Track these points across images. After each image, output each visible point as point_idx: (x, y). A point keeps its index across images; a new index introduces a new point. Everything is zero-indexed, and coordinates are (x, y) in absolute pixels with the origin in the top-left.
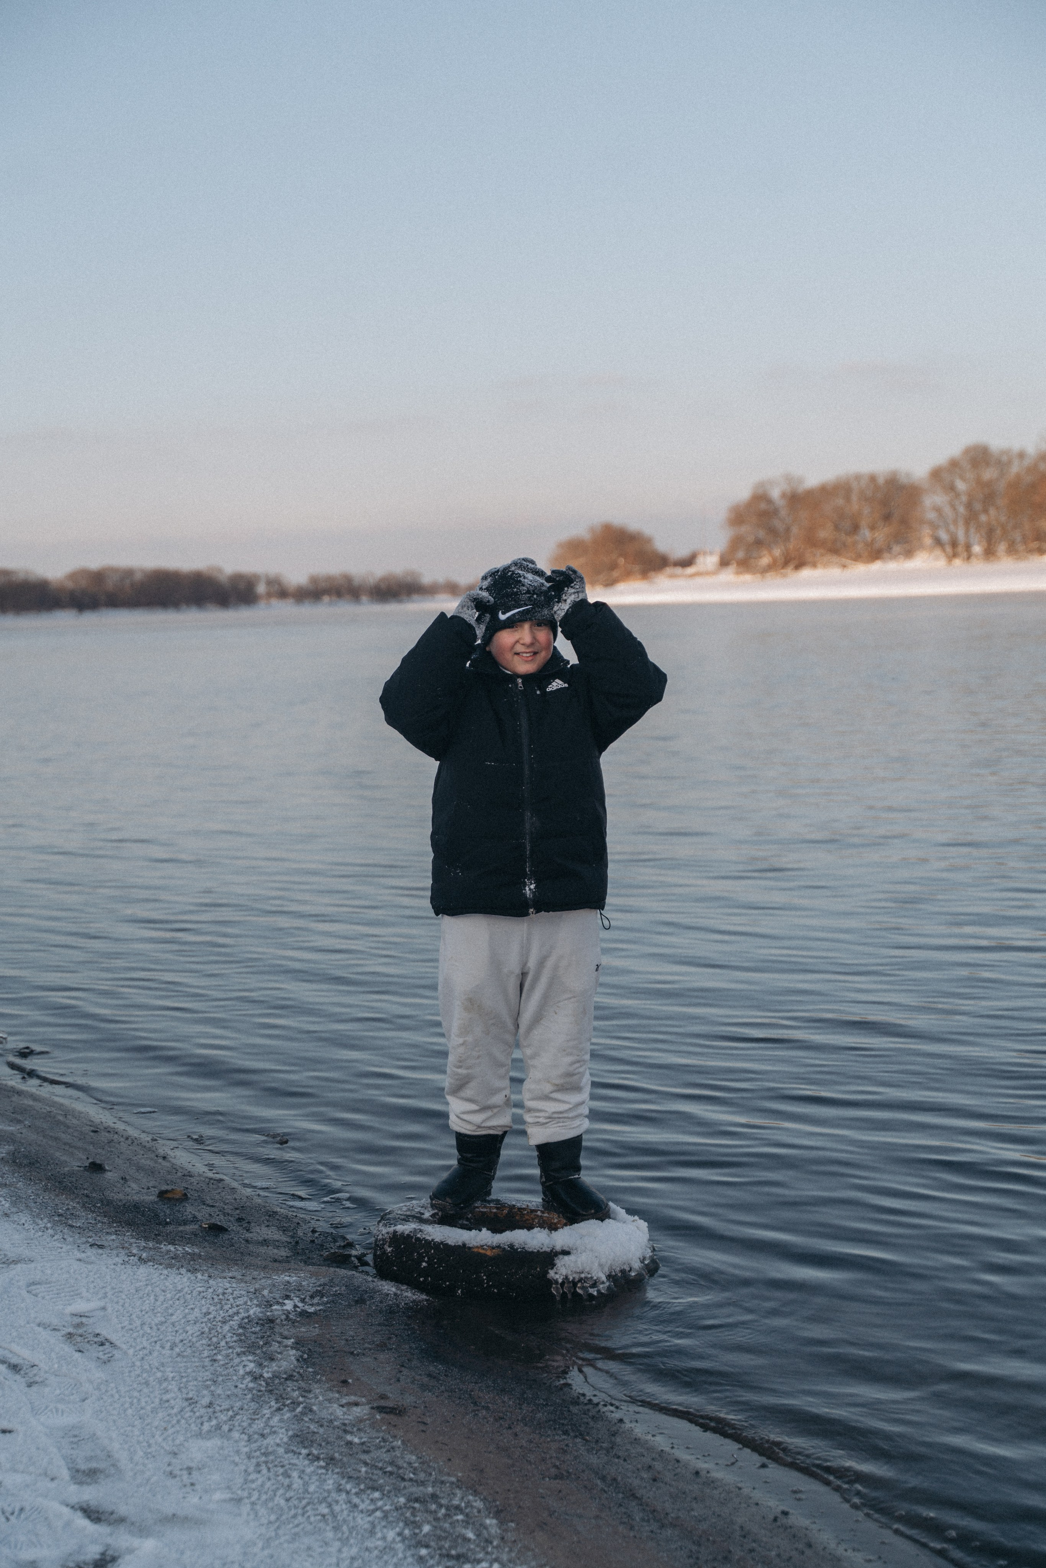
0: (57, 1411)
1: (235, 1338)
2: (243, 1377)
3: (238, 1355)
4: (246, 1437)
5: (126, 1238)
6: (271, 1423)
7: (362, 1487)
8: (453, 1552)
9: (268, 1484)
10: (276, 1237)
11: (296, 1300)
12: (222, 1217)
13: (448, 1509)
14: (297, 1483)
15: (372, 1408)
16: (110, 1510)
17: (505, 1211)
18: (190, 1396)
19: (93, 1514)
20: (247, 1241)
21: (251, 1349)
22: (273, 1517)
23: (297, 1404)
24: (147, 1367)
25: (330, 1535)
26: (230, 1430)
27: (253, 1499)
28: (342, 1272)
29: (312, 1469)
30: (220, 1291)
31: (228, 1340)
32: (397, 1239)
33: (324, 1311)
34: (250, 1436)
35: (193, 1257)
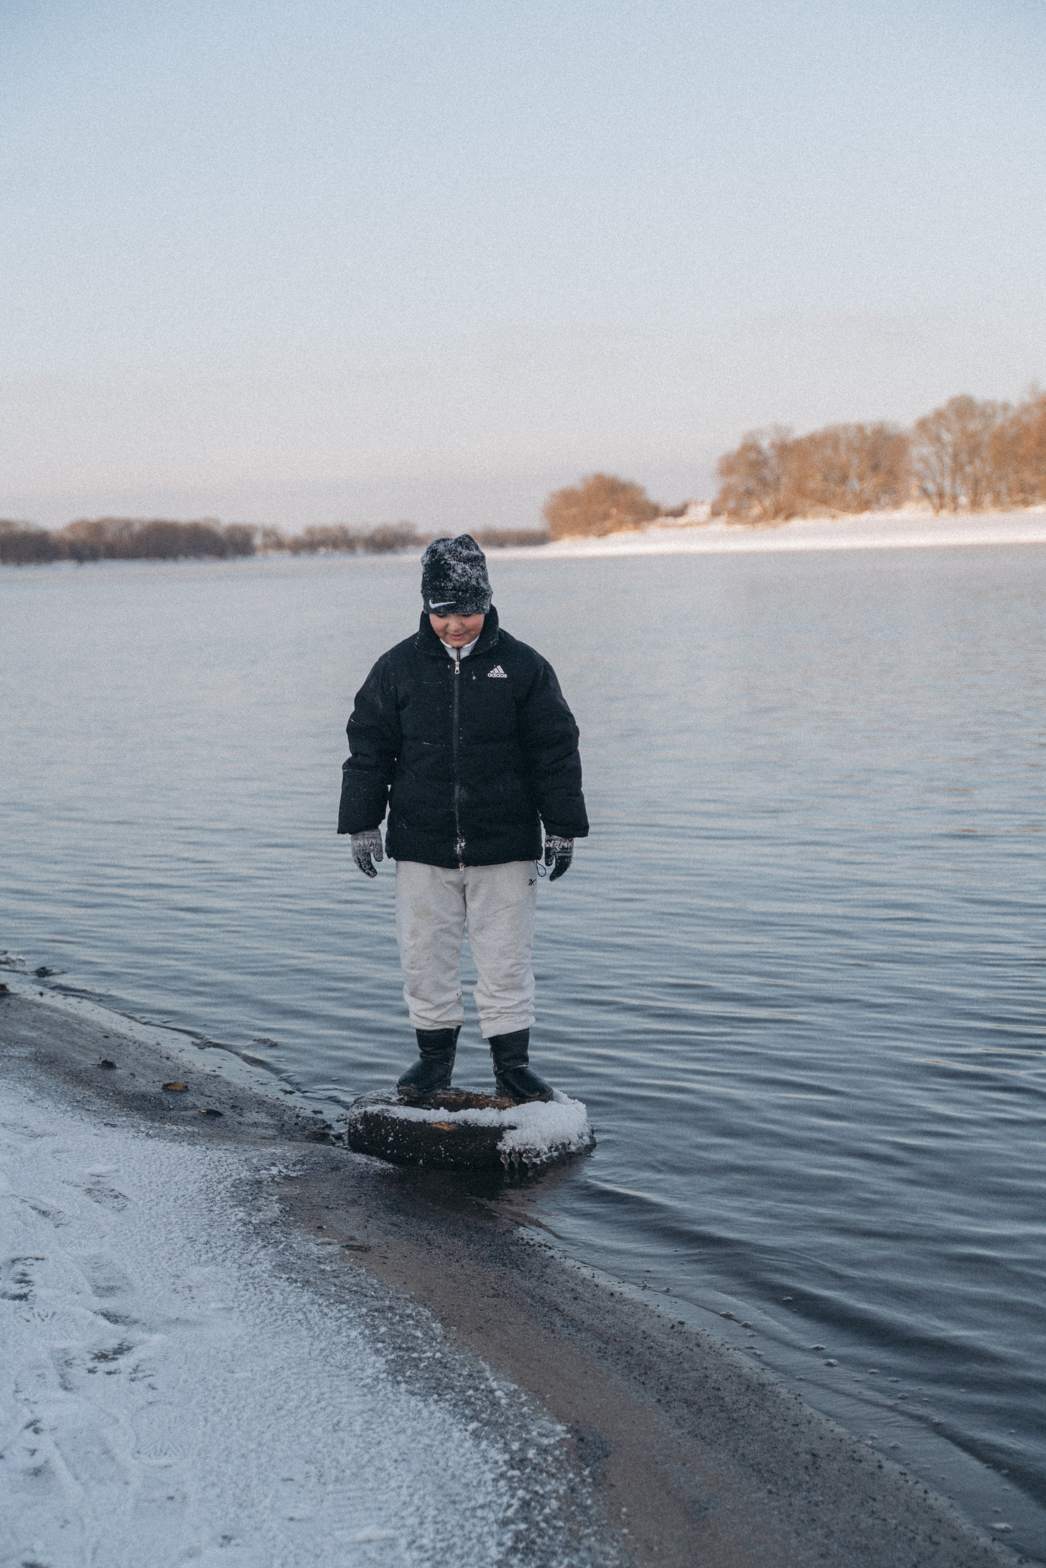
0: (80, 1245)
1: (228, 1194)
2: (235, 1224)
3: (231, 1207)
4: (237, 1266)
5: (135, 1120)
6: (258, 1256)
7: (332, 1301)
8: (404, 1346)
9: (254, 1298)
10: (265, 1121)
11: (281, 1167)
12: (218, 1105)
13: (401, 1316)
14: (278, 1298)
15: (343, 1247)
16: (126, 1314)
17: (463, 1098)
18: (190, 1235)
19: (111, 1317)
20: (240, 1123)
21: (242, 1202)
22: (258, 1321)
23: (277, 1243)
24: (154, 1214)
25: (304, 1333)
26: (223, 1261)
27: (242, 1308)
28: (322, 1146)
29: (291, 1288)
30: (216, 1159)
31: (223, 1195)
32: (367, 1118)
33: (305, 1176)
34: (240, 1265)
35: (193, 1135)
